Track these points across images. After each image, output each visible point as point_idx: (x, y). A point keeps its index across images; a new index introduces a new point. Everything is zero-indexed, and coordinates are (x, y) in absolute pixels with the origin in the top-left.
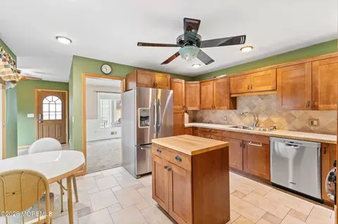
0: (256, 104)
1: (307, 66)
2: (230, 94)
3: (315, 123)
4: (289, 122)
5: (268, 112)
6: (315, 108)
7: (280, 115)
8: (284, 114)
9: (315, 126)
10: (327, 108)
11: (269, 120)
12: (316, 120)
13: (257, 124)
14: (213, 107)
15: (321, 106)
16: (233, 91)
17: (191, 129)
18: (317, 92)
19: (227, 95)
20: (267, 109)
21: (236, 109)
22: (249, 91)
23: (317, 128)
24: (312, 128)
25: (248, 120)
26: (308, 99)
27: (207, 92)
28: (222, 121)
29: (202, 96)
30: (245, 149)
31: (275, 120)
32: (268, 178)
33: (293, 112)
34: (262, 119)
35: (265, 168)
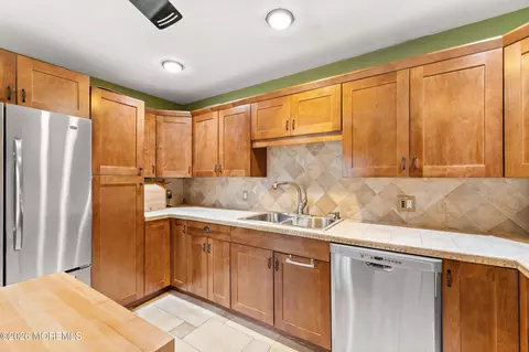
0: (302, 164)
1: (401, 77)
2: (252, 142)
3: (409, 204)
4: (362, 204)
5: (325, 182)
6: (416, 172)
7: (346, 187)
8: (355, 186)
9: (409, 210)
10: (440, 173)
11: (326, 199)
12: (409, 198)
13: (304, 208)
14: (219, 171)
15: (426, 168)
16: (257, 134)
17: (167, 224)
18: (419, 138)
19: (246, 144)
20: (323, 174)
21: (265, 175)
22: (288, 134)
23: (411, 215)
24: (403, 215)
25: (288, 199)
26: (402, 152)
27: (205, 137)
28: (240, 203)
29: (197, 146)
30: (278, 273)
31: (338, 198)
32: (326, 347)
33: (370, 182)
34: (315, 196)
35: (319, 318)
